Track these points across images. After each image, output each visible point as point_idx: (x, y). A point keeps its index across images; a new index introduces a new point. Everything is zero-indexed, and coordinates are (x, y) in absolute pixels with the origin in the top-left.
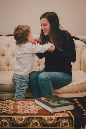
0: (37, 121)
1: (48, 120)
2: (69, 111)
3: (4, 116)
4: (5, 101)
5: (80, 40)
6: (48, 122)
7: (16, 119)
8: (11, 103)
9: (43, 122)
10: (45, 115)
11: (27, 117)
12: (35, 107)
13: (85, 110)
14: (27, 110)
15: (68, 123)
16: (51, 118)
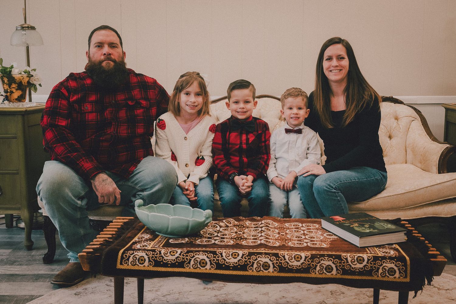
0: (330, 263)
1: (354, 262)
2: (395, 244)
3: (262, 250)
4: (260, 223)
5: (404, 104)
6: (353, 266)
7: (287, 257)
8: (272, 227)
9: (343, 266)
10: (347, 252)
11: (309, 253)
12: (322, 235)
13: (429, 244)
14: (306, 241)
15: (396, 268)
16: (359, 257)
